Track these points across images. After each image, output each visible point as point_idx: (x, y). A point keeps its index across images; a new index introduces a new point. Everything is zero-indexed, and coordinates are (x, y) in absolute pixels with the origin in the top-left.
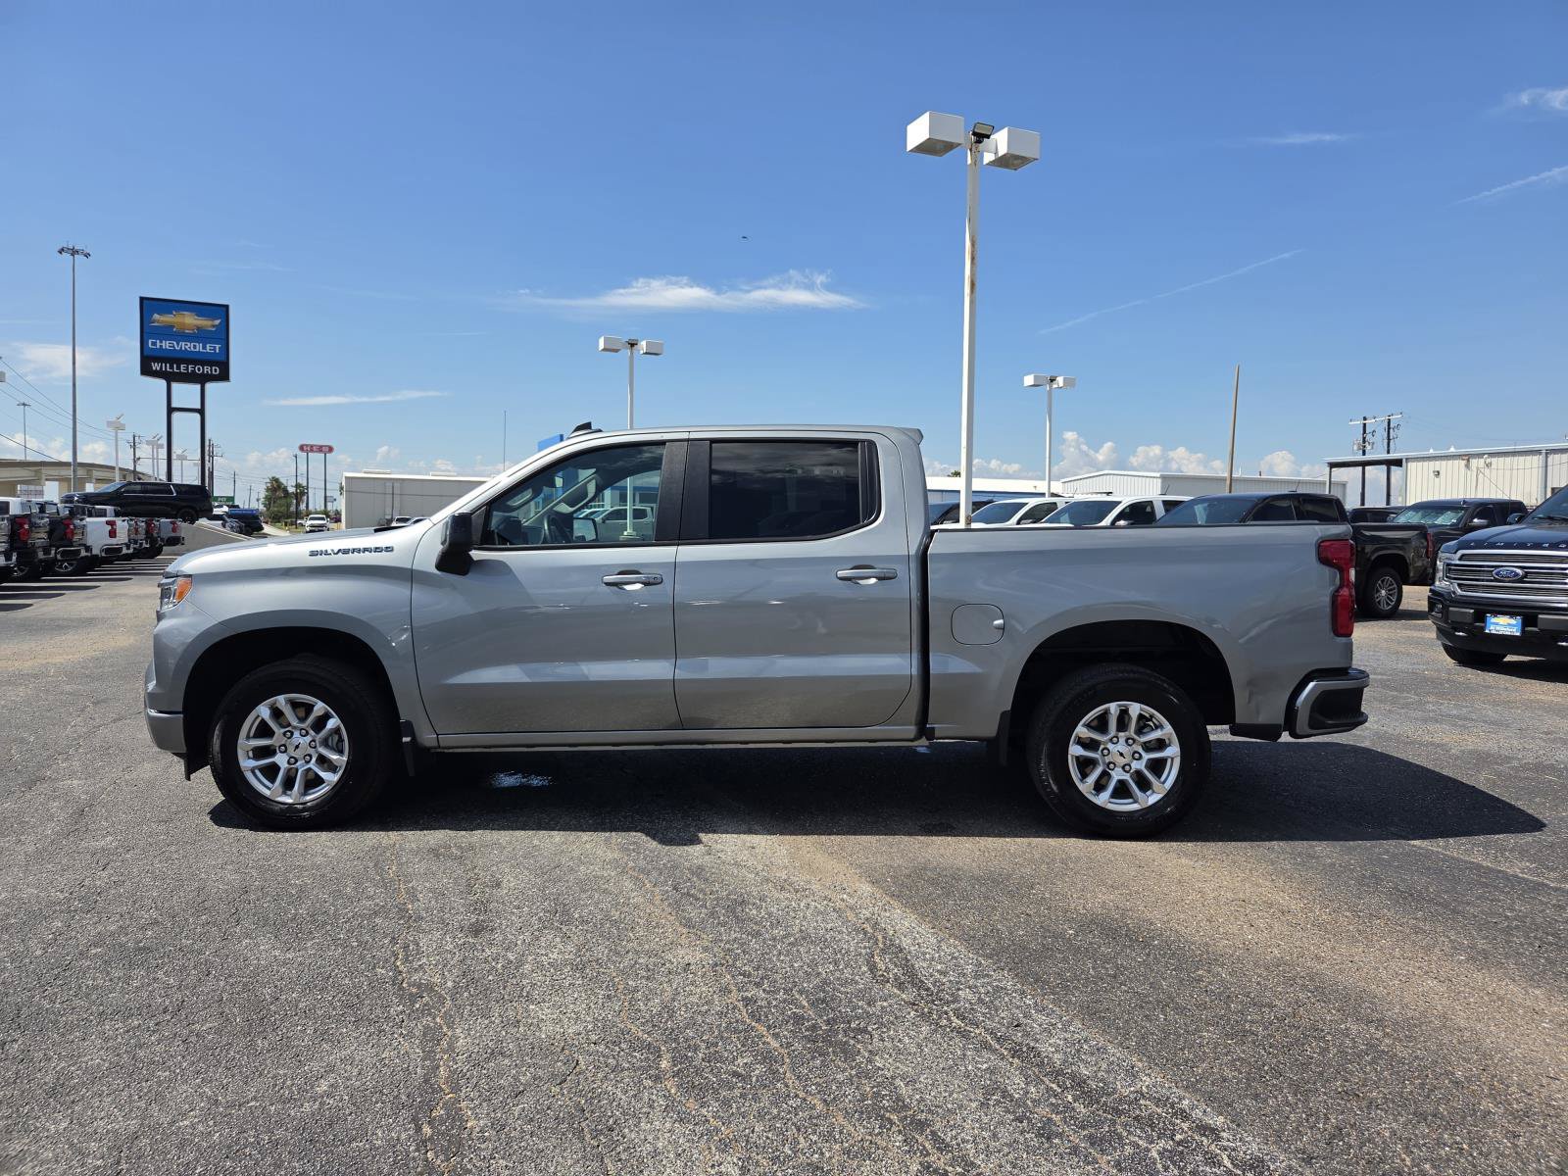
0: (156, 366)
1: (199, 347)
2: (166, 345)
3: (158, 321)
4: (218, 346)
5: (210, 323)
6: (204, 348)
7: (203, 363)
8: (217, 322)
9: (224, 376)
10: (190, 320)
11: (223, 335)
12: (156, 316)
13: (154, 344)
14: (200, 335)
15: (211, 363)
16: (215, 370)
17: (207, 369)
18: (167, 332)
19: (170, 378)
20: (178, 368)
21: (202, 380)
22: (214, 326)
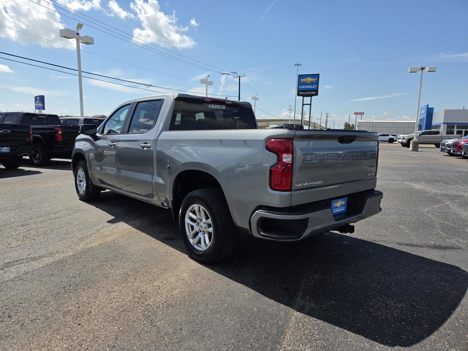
0: (301, 93)
1: (311, 87)
2: (303, 87)
3: (302, 81)
4: (316, 86)
5: (314, 80)
6: (312, 87)
7: (312, 91)
8: (316, 79)
9: (317, 94)
10: (310, 79)
11: (317, 83)
12: (302, 80)
13: (301, 87)
14: (312, 83)
15: (313, 91)
16: (315, 93)
17: (313, 93)
18: (305, 84)
19: (304, 96)
20: (306, 93)
21: (311, 96)
22: (315, 80)
